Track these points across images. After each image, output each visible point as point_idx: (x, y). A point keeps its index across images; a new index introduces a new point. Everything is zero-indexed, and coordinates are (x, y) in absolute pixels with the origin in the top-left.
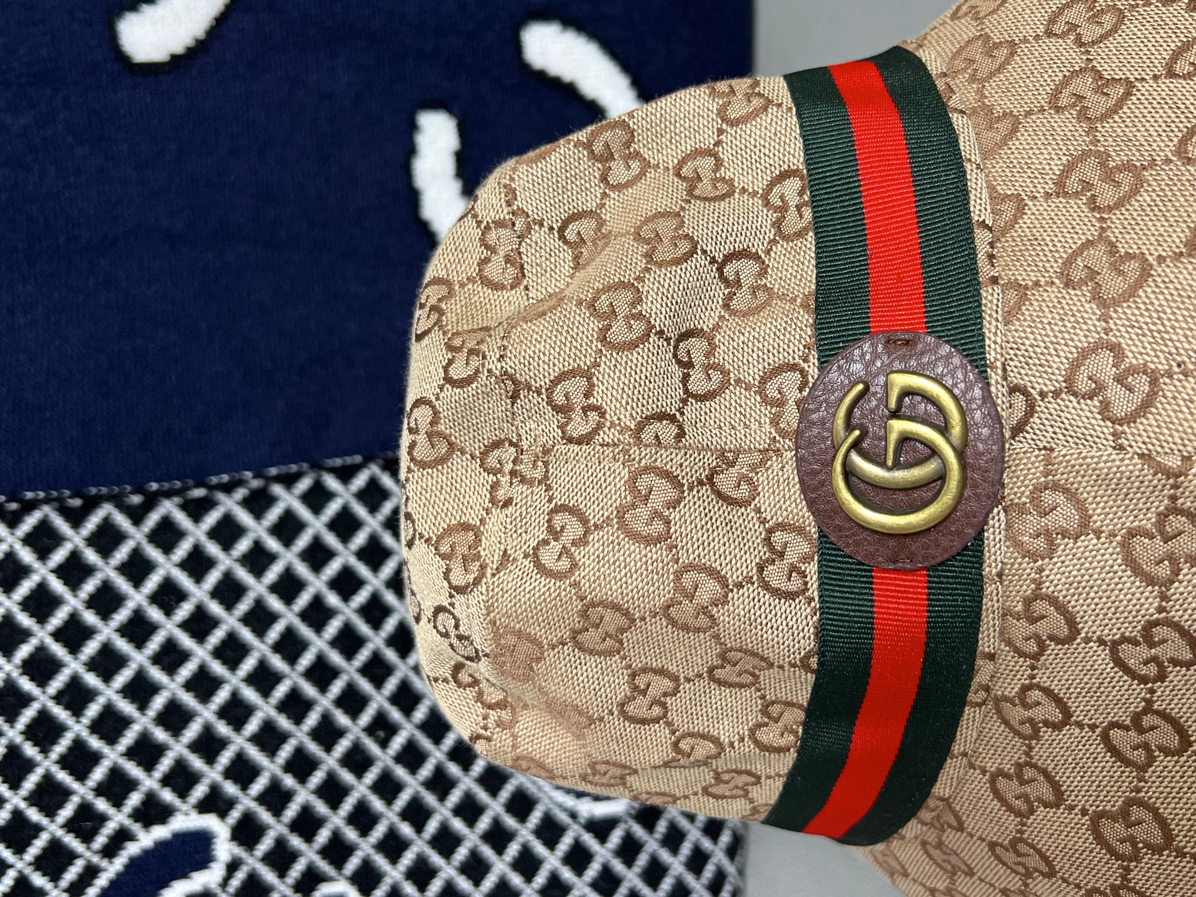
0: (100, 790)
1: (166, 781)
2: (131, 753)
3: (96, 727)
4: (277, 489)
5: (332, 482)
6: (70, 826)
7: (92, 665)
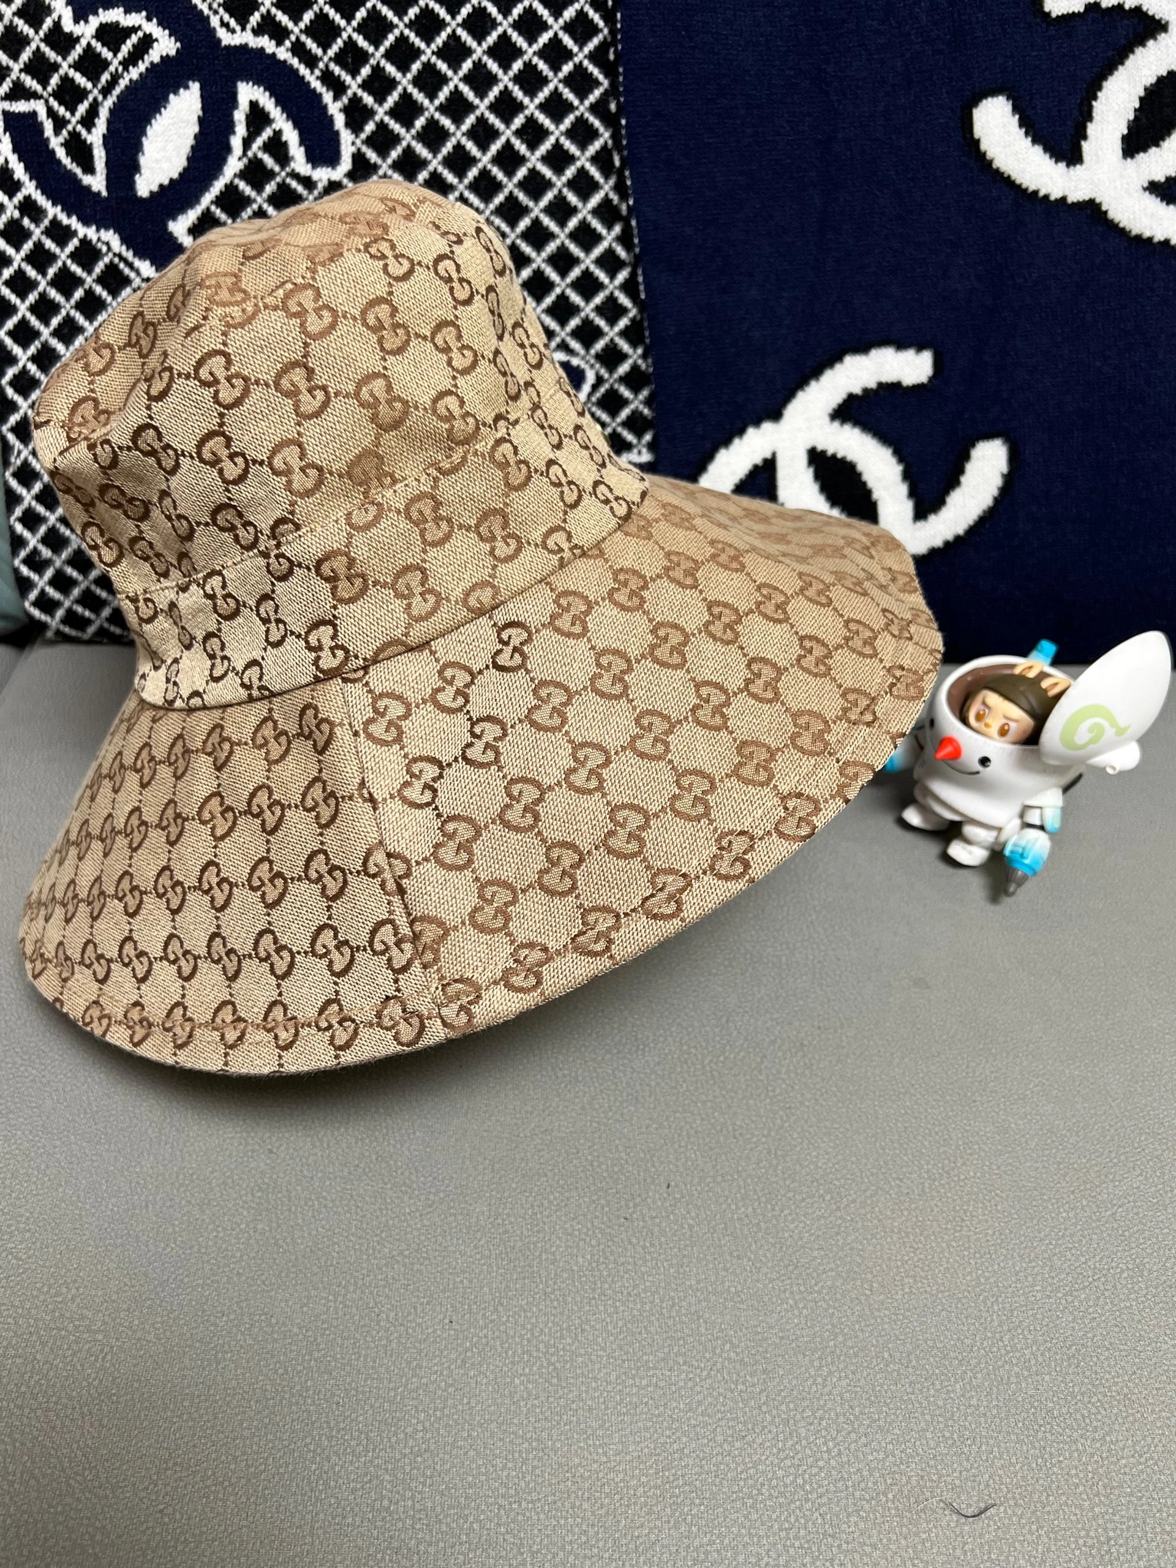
0: (377, 70)
1: (382, 126)
2: (406, 96)
3: (428, 67)
4: (617, 229)
5: (622, 276)
6: (350, 43)
7: (479, 65)
